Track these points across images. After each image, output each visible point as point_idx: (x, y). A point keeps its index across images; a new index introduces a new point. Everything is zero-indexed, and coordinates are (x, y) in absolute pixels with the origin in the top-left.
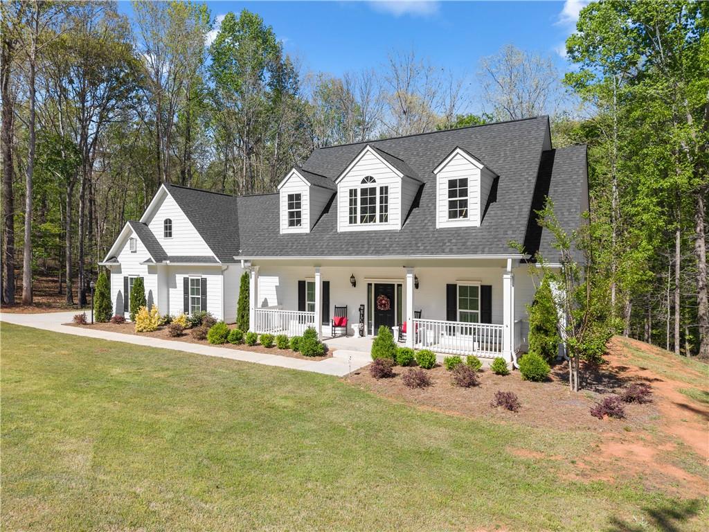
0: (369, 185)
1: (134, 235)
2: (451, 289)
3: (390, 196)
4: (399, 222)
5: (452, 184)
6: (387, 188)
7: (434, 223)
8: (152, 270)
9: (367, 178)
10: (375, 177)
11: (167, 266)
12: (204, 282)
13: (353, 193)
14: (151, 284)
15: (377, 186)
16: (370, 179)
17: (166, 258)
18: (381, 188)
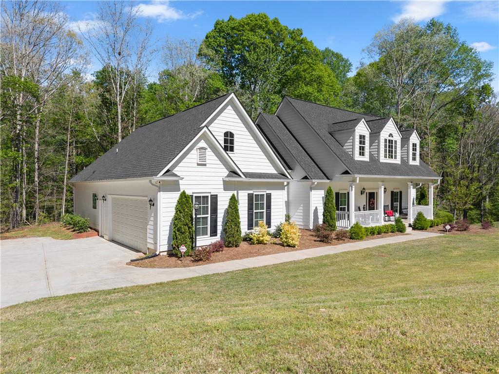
0: (391, 138)
3: (397, 146)
4: (400, 159)
5: (413, 145)
6: (396, 142)
12: (269, 196)
13: (386, 140)
14: (226, 202)
15: (394, 139)
16: (391, 135)
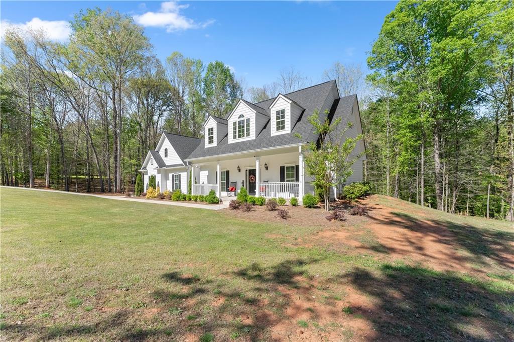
0: (242, 119)
1: (152, 157)
2: (282, 169)
3: (251, 123)
4: (254, 135)
5: (278, 113)
6: (249, 119)
7: (270, 133)
8: (159, 172)
9: (241, 115)
10: (244, 115)
11: (165, 169)
12: (180, 175)
13: (235, 124)
14: (158, 178)
15: (245, 119)
16: (242, 116)
17: (165, 166)
18: (247, 119)
